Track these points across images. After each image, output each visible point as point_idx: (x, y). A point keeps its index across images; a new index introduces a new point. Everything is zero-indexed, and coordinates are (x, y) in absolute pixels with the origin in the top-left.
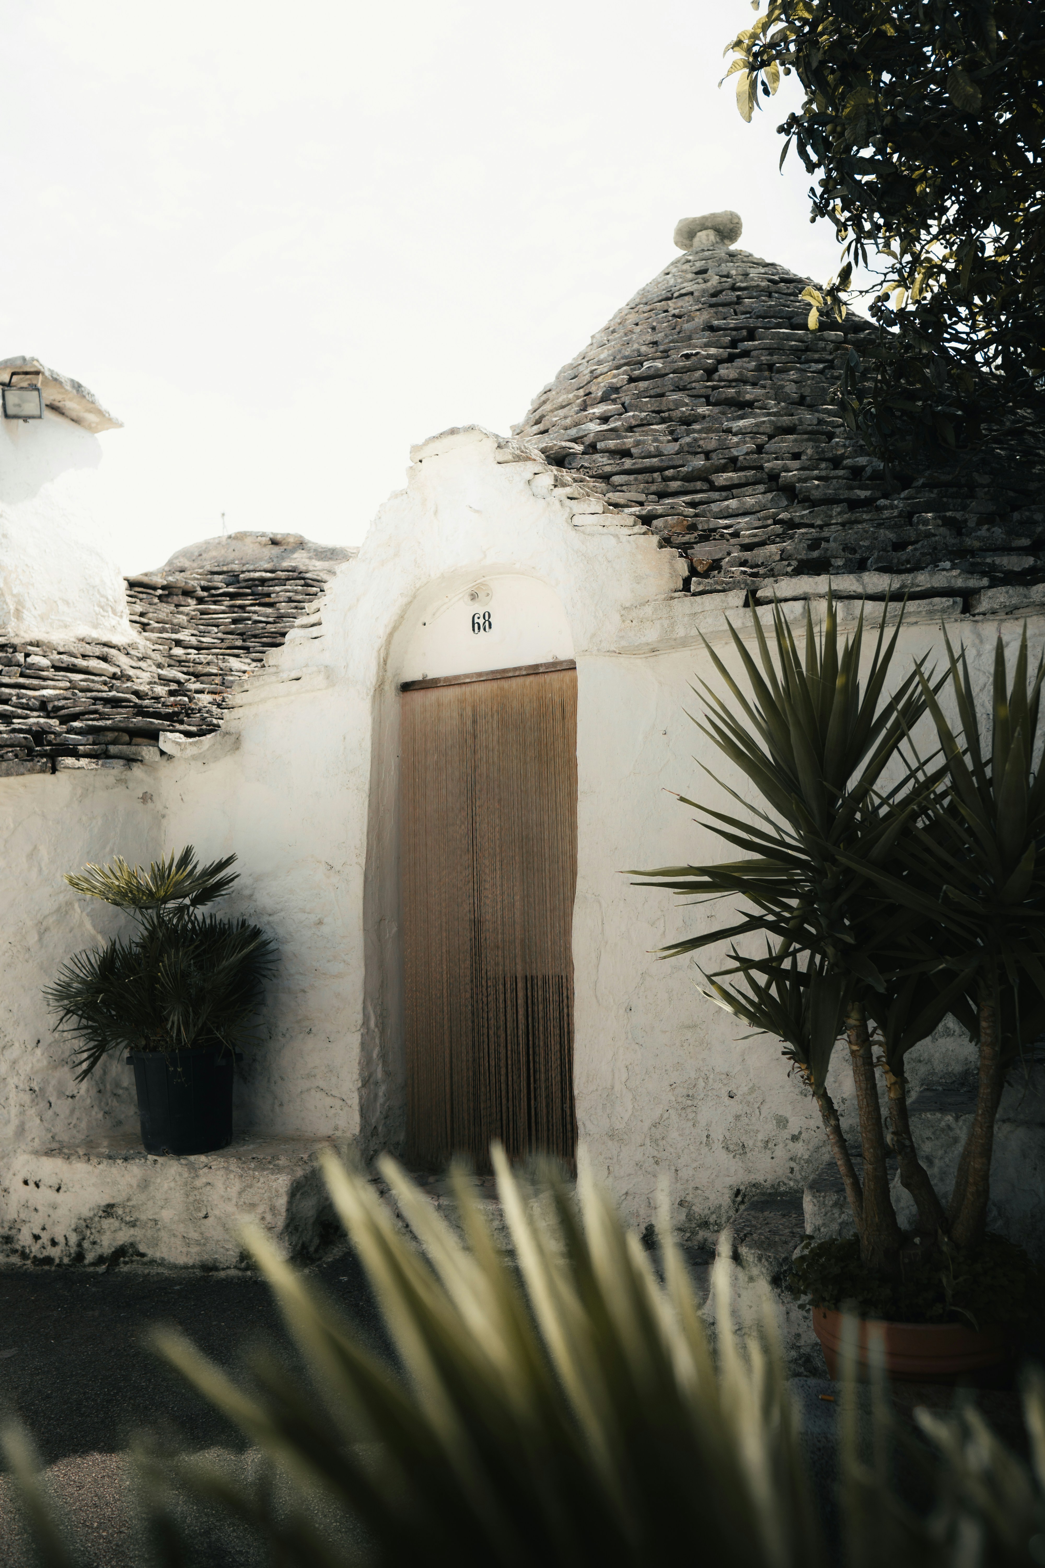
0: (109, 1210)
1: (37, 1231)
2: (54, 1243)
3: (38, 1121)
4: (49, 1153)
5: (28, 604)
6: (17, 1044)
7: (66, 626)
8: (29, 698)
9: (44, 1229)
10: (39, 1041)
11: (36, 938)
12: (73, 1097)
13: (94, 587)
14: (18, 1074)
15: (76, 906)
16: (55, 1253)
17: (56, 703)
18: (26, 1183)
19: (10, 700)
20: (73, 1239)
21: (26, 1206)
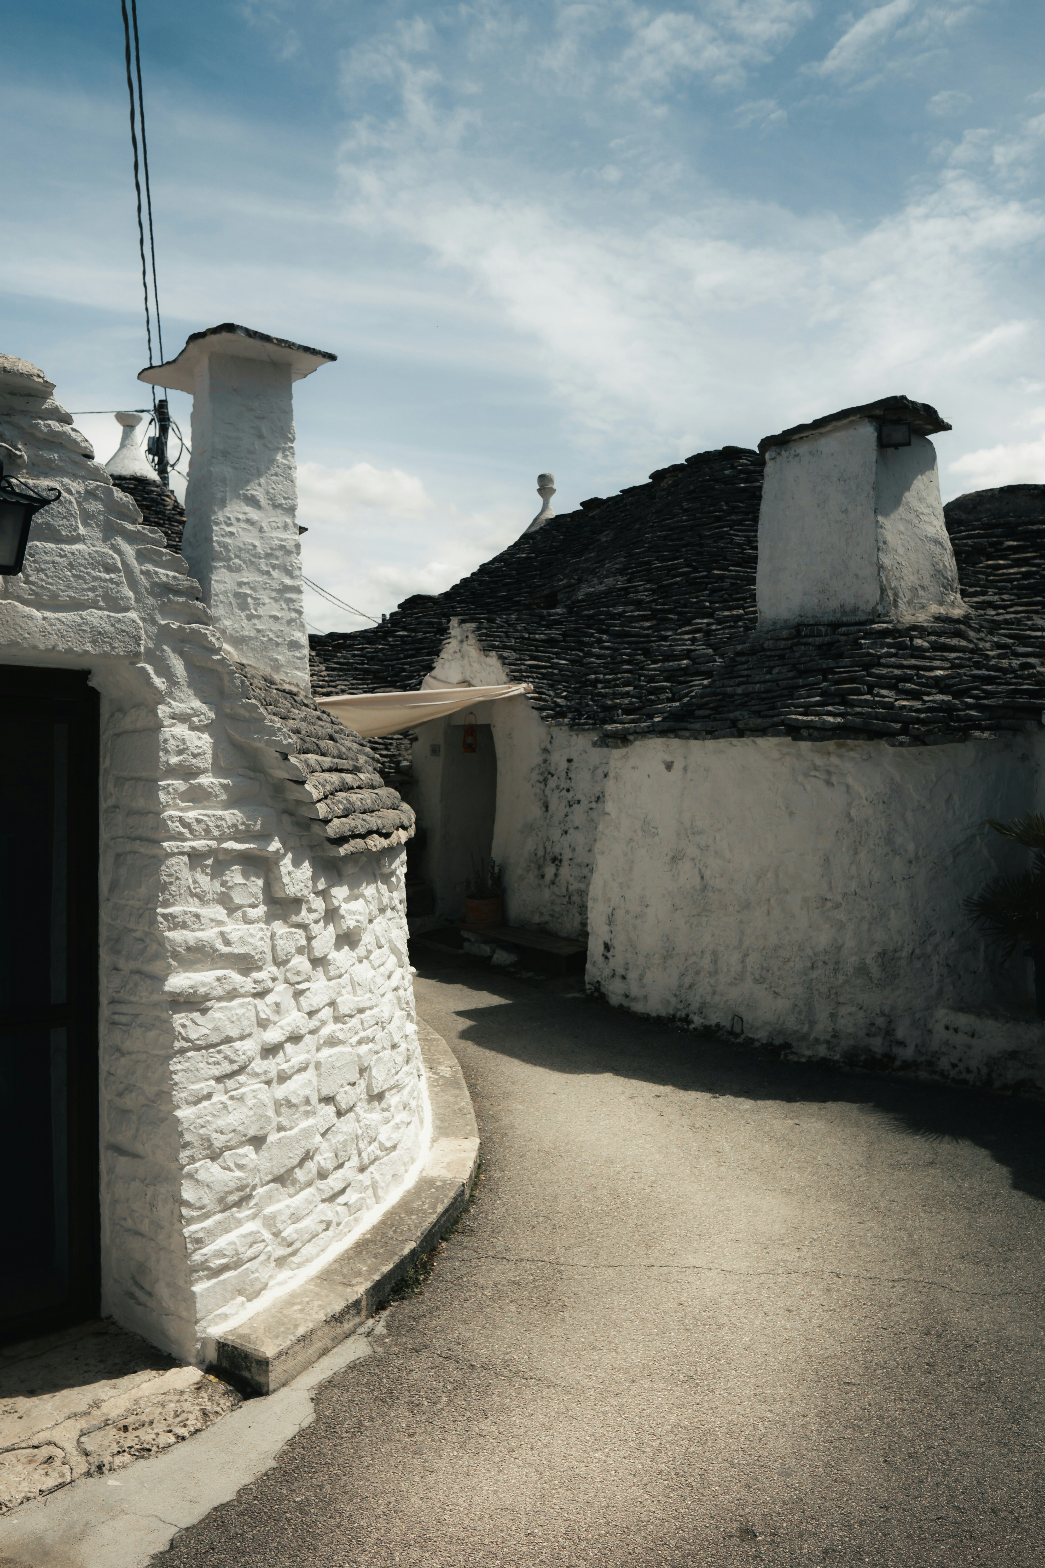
0: (1013, 1055)
1: (955, 1061)
2: (968, 1071)
3: (951, 987)
4: (961, 1010)
5: (901, 595)
6: (938, 934)
7: (923, 607)
8: (928, 678)
9: (960, 1060)
10: (953, 933)
11: (952, 860)
12: (975, 973)
13: (939, 572)
14: (938, 954)
15: (978, 838)
16: (970, 1077)
17: (947, 682)
18: (947, 1028)
19: (912, 678)
20: (984, 1070)
21: (946, 1043)
